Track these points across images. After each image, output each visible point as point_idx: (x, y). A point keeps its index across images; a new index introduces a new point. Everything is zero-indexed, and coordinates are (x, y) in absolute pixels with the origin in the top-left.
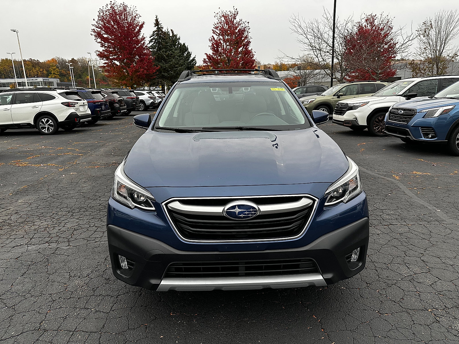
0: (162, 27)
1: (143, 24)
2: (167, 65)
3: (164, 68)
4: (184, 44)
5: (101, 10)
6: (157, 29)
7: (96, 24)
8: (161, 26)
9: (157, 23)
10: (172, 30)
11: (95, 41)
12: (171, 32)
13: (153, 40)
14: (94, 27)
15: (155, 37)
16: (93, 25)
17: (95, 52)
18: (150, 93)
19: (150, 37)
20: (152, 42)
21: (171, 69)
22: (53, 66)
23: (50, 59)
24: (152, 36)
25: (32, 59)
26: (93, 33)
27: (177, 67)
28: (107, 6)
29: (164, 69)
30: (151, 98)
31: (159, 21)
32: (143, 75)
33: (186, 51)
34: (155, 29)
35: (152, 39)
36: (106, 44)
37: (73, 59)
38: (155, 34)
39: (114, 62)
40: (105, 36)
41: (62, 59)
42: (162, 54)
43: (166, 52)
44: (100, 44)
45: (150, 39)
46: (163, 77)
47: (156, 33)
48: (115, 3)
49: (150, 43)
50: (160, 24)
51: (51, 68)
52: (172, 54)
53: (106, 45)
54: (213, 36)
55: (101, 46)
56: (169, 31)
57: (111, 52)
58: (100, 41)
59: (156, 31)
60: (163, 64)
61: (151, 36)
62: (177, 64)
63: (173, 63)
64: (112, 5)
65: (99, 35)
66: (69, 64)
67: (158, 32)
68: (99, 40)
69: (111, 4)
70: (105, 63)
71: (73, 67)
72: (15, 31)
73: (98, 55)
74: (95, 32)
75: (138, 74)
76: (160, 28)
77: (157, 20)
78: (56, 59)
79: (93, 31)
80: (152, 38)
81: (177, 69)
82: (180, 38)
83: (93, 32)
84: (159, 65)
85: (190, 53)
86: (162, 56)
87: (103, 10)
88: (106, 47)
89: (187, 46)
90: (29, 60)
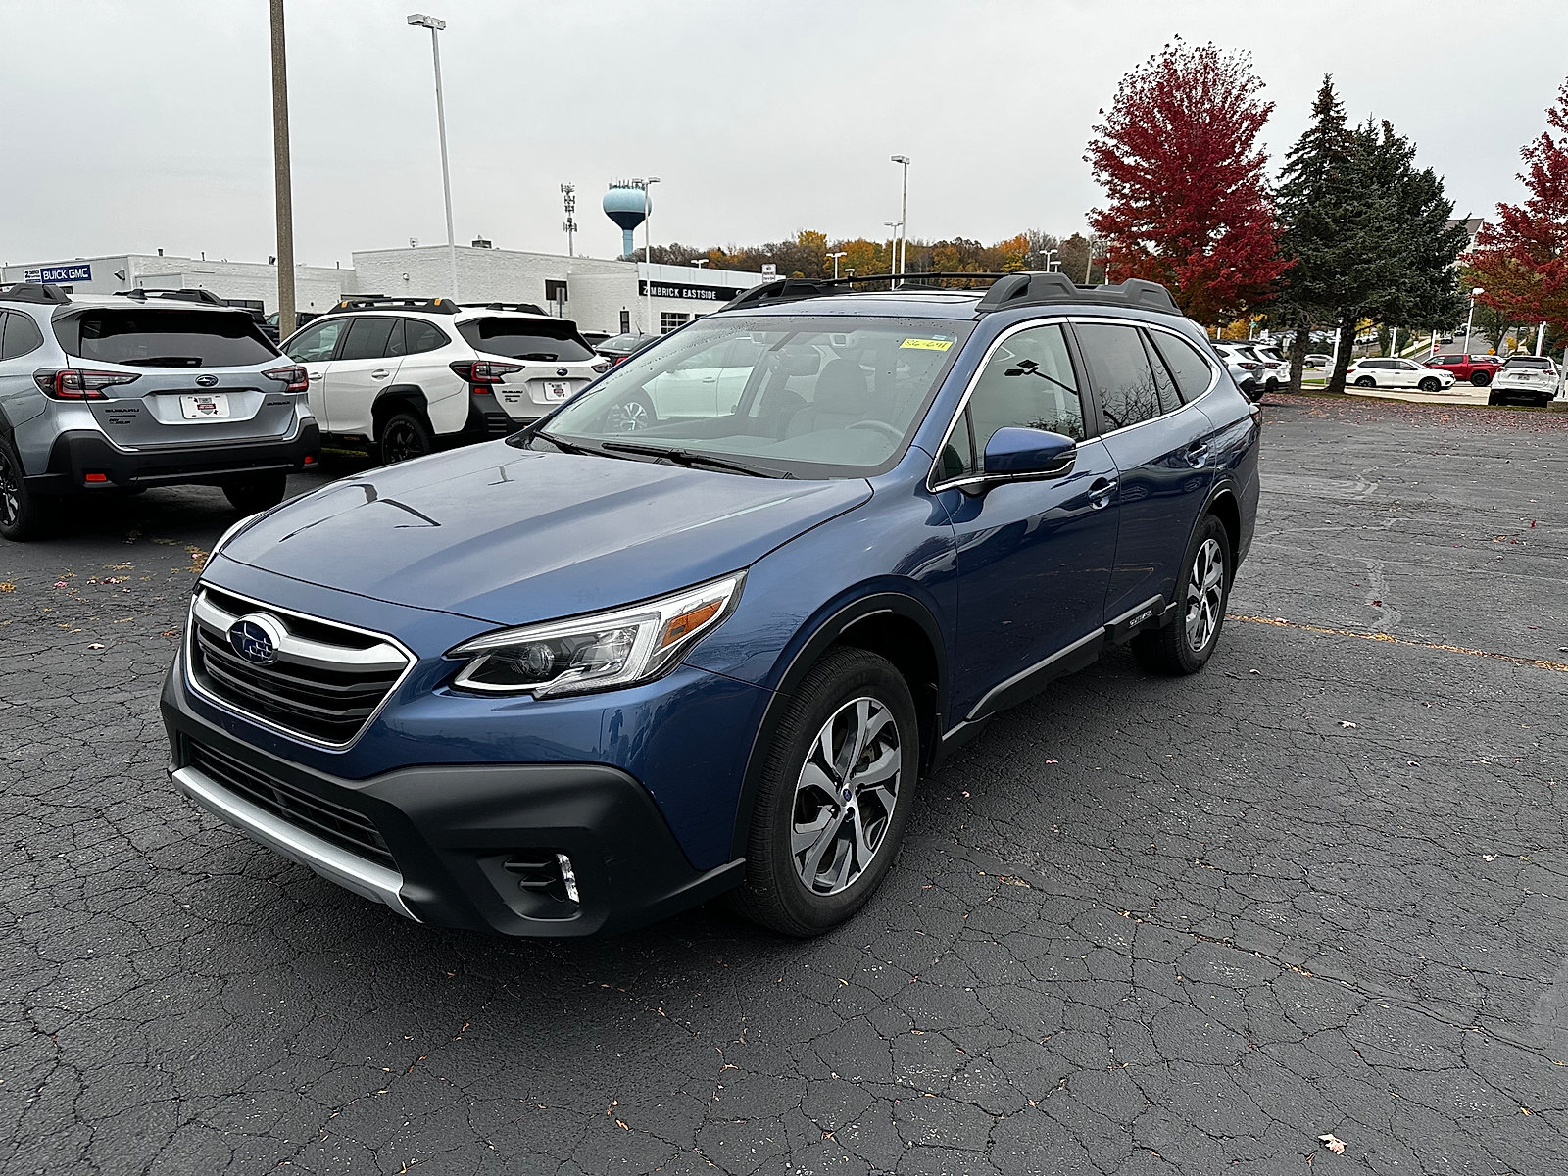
0: (1342, 113)
1: (1269, 109)
2: (1329, 254)
3: (1315, 263)
4: (1428, 172)
5: (1128, 79)
6: (1320, 123)
7: (1107, 124)
8: (1338, 112)
9: (1326, 103)
10: (1386, 124)
11: (1095, 177)
12: (1381, 131)
13: (1297, 164)
14: (1098, 136)
15: (1310, 152)
16: (1095, 129)
17: (1087, 214)
18: (1247, 353)
19: (1289, 155)
20: (1295, 170)
21: (1344, 266)
22: (1013, 260)
23: (1010, 237)
24: (1296, 151)
25: (964, 239)
26: (1090, 155)
27: (1368, 261)
28: (1152, 62)
29: (1318, 267)
30: (1246, 366)
31: (1332, 94)
32: (1230, 287)
33: (1430, 200)
34: (1314, 123)
35: (1295, 163)
36: (1128, 186)
37: (1077, 236)
38: (1310, 142)
39: (1142, 244)
40: (1129, 160)
41: (1045, 237)
42: (1320, 214)
43: (1337, 205)
44: (1108, 187)
45: (1285, 162)
46: (1308, 297)
47: (1312, 138)
48: (1179, 48)
49: (1282, 176)
50: (1337, 105)
51: (1008, 265)
52: (1360, 214)
53: (1126, 191)
54: (1546, 136)
55: (1108, 196)
56: (1373, 126)
57: (1137, 213)
58: (1110, 179)
59: (1313, 132)
60: (1317, 249)
61: (1292, 150)
62: (1372, 249)
63: (1357, 244)
64: (1167, 56)
65: (1108, 159)
66: (1049, 254)
67: (1324, 133)
68: (1105, 176)
69: (1166, 53)
70: (1112, 249)
71: (1060, 263)
72: (900, 161)
73: (1095, 224)
74: (1097, 150)
75: (1211, 284)
76: (1333, 118)
77: (1326, 93)
78: (1028, 238)
79: (1093, 147)
80: (1294, 157)
81: (1368, 268)
82: (1414, 151)
83: (1093, 150)
84: (1297, 251)
85: (1446, 203)
86: (1320, 220)
87: (1136, 75)
88: (1124, 196)
89: (1438, 180)
90: (954, 242)
